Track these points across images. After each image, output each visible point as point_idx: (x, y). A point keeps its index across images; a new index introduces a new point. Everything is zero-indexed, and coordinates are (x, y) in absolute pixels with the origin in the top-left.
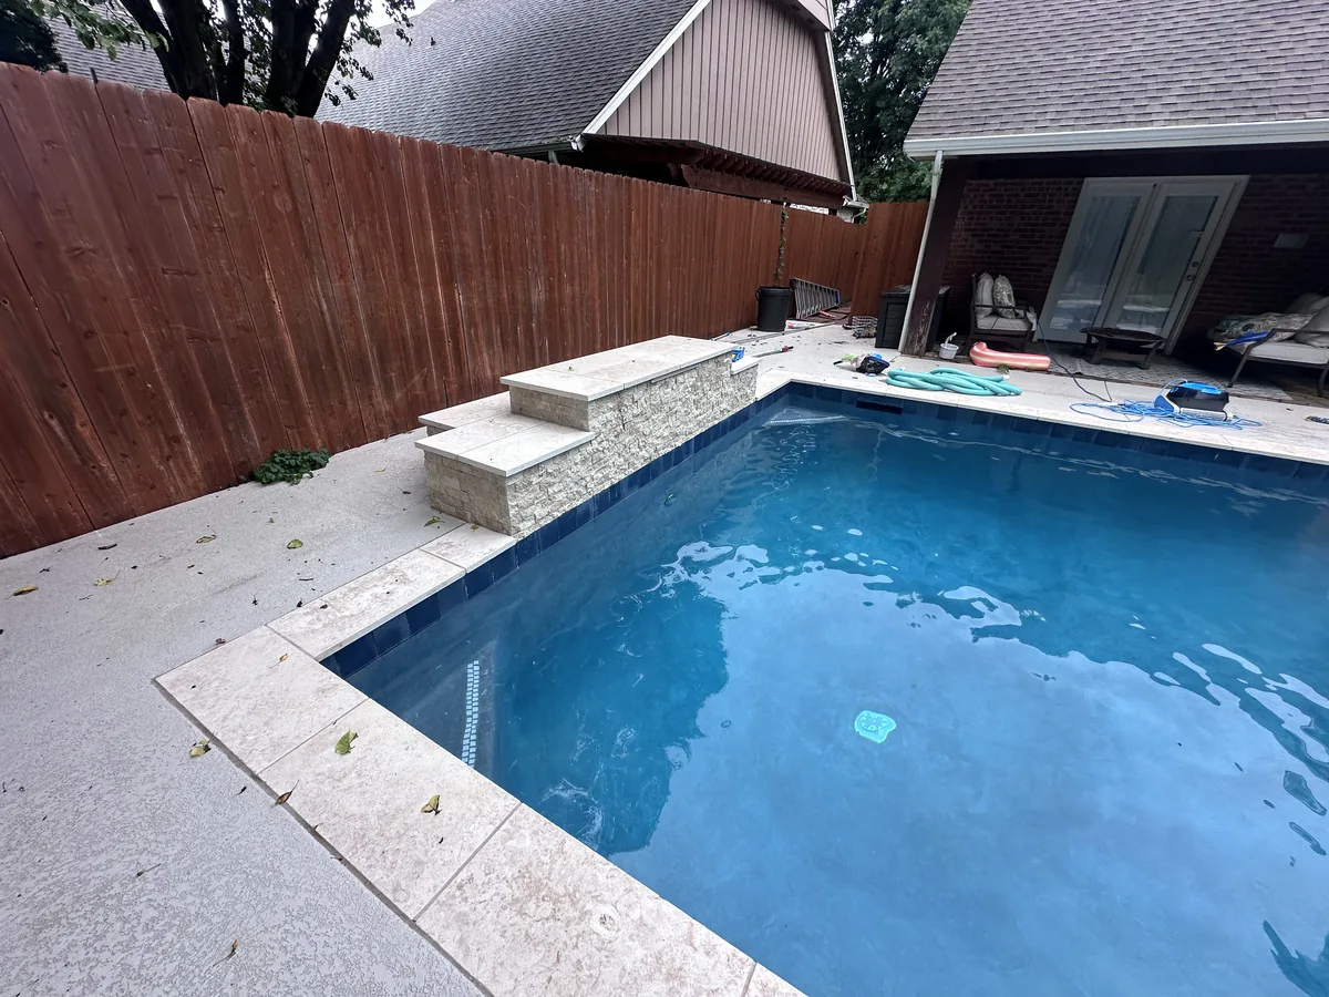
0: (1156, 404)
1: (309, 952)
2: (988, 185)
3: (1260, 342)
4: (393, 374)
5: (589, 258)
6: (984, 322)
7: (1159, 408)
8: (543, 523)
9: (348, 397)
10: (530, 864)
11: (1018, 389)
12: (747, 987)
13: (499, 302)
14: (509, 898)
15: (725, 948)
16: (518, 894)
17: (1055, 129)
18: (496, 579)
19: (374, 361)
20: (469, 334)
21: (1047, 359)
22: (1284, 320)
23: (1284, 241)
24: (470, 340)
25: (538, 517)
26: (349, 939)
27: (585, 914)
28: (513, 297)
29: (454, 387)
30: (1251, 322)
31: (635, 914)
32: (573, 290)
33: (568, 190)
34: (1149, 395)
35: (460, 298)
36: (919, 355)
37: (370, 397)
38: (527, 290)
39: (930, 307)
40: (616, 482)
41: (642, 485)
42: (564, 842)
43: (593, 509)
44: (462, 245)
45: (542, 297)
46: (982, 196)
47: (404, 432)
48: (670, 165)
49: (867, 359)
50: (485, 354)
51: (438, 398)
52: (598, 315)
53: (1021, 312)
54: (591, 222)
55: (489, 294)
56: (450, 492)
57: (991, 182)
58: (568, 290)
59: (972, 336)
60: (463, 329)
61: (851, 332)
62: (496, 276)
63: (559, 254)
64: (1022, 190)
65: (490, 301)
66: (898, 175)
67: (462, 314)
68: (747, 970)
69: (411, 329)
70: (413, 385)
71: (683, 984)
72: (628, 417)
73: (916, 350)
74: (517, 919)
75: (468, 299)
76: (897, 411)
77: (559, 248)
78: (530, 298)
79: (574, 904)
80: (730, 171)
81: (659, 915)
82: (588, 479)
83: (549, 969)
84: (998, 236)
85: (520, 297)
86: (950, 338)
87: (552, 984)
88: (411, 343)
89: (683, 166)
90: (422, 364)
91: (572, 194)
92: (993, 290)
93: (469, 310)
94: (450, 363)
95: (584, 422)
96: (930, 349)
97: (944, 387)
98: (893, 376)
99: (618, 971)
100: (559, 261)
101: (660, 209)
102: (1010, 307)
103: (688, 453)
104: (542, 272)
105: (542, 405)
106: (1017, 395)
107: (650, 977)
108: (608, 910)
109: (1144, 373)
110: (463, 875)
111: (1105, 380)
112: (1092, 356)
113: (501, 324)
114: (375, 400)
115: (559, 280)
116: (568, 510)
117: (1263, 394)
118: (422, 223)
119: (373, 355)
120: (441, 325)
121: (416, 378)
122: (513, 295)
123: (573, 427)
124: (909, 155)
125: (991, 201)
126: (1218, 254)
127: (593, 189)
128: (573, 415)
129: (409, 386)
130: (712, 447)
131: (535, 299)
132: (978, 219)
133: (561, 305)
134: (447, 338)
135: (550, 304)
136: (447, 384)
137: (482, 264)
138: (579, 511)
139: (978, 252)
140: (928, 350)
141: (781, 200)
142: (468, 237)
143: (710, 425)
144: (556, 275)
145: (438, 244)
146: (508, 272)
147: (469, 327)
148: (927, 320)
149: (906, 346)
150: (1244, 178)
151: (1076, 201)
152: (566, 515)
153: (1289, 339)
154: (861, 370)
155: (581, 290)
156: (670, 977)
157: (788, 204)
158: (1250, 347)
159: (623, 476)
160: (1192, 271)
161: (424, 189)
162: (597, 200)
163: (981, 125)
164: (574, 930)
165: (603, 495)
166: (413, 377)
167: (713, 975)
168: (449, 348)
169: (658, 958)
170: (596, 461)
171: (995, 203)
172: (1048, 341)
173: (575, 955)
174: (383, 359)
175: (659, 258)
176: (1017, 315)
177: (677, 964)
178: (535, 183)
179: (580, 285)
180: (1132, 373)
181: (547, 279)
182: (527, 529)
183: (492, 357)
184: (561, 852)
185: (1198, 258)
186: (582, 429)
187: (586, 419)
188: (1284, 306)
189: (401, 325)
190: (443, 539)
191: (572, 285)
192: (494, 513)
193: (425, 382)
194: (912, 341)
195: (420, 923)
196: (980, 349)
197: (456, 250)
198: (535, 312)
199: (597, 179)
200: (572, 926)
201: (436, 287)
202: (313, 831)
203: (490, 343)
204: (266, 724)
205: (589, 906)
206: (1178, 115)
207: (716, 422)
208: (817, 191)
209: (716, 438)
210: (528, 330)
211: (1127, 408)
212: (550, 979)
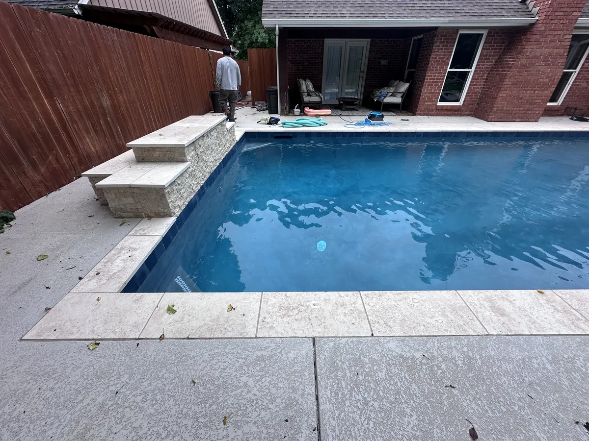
0: (366, 121)
1: (226, 364)
2: (292, 41)
3: (385, 97)
4: (35, 157)
5: (127, 79)
6: (306, 99)
7: (367, 122)
8: (183, 208)
9: (9, 176)
10: (281, 305)
11: (326, 122)
12: (361, 297)
13: (85, 107)
14: (282, 315)
15: (350, 293)
16: (284, 313)
17: (315, 17)
18: (173, 237)
19: (18, 150)
20: (74, 128)
21: (330, 110)
22: (389, 89)
23: (383, 62)
24: (76, 132)
25: (180, 206)
26: (238, 353)
27: (308, 307)
28: (92, 103)
29: (76, 160)
30: (381, 91)
31: (322, 299)
32: (123, 98)
33: (103, 39)
34: (363, 119)
35: (61, 106)
36: (287, 115)
37: (24, 173)
38: (99, 99)
39: (287, 94)
40: (202, 185)
41: (210, 185)
42: (286, 295)
43: (197, 198)
44: (50, 73)
45: (109, 103)
46: (291, 46)
47: (56, 190)
48: (145, 26)
49: (271, 118)
50: (87, 139)
51: (68, 167)
52: (140, 111)
53: (317, 93)
54: (121, 58)
55: (77, 102)
56: (128, 206)
57: (293, 40)
58: (121, 98)
59: (303, 105)
60: (69, 124)
61: (255, 109)
62: (78, 91)
63: (110, 78)
64: (305, 43)
65: (79, 107)
66: (246, 36)
67: (65, 116)
68: (359, 294)
69: (36, 127)
70: (50, 162)
71: (346, 305)
72: (199, 153)
73: (285, 113)
74: (289, 318)
75: (66, 107)
76: (291, 137)
77: (108, 74)
78: (102, 104)
79: (303, 306)
80: (178, 31)
81: (329, 296)
82: (192, 185)
83: (309, 323)
84: (301, 63)
85: (96, 104)
86: (296, 106)
87: (313, 325)
88: (39, 136)
89: (154, 27)
90: (51, 149)
91: (105, 41)
92: (306, 85)
93: (69, 113)
94: (68, 146)
95: (184, 158)
96: (290, 112)
97: (304, 125)
98: (284, 124)
99: (328, 312)
100: (111, 82)
101: (154, 51)
102: (313, 92)
103: (221, 168)
104: (104, 88)
105: (156, 154)
106: (326, 125)
107: (337, 308)
108: (314, 302)
109: (358, 112)
110: (261, 319)
111: (349, 116)
112: (342, 108)
113: (90, 120)
114: (28, 175)
115: (115, 93)
116: (189, 200)
117: (389, 114)
118: (19, 58)
119: (16, 147)
120: (55, 124)
121: (50, 157)
122: (92, 102)
123: (178, 162)
124: (265, 26)
125: (295, 48)
126: (368, 68)
127: (116, 39)
128: (177, 155)
129: (47, 163)
130: (228, 164)
131: (105, 105)
132: (292, 56)
133: (120, 107)
134: (61, 131)
135: (114, 107)
136: (70, 159)
137: (67, 85)
138: (193, 200)
139: (295, 70)
140: (289, 113)
141: (205, 47)
142: (52, 68)
143: (225, 154)
144: (112, 90)
145: (35, 73)
146: (84, 89)
147: (73, 124)
148: (287, 100)
149: (281, 112)
150: (369, 40)
151: (323, 48)
152: (190, 203)
153: (391, 95)
154: (270, 123)
155: (127, 97)
156: (342, 306)
157: (208, 50)
158: (383, 99)
159: (204, 182)
160: (362, 74)
161: (12, 35)
162: (120, 45)
163: (289, 14)
164: (308, 311)
165: (199, 191)
166: (48, 157)
167: (352, 299)
168: (64, 137)
169: (336, 304)
170: (193, 176)
171: (296, 49)
172: (328, 105)
173: (314, 316)
174: (24, 149)
175: (161, 78)
176: (316, 95)
177: (342, 302)
178: (82, 34)
179: (127, 95)
180: (354, 112)
181: (108, 92)
182: (178, 212)
183: (92, 139)
184: (287, 297)
185: (362, 70)
186: (184, 161)
187: (185, 156)
188: (388, 85)
189: (29, 126)
190: (137, 228)
191: (123, 95)
192: (160, 209)
193: (57, 159)
194: (283, 109)
195: (258, 336)
196: (307, 109)
197: (48, 76)
198: (107, 112)
199: (116, 32)
200: (307, 311)
201: (43, 101)
202: (188, 338)
203: (88, 132)
204: (120, 323)
205: (308, 304)
206: (352, 14)
207: (227, 153)
208: (219, 43)
209: (228, 160)
210: (107, 122)
211: (358, 124)
212: (312, 324)
